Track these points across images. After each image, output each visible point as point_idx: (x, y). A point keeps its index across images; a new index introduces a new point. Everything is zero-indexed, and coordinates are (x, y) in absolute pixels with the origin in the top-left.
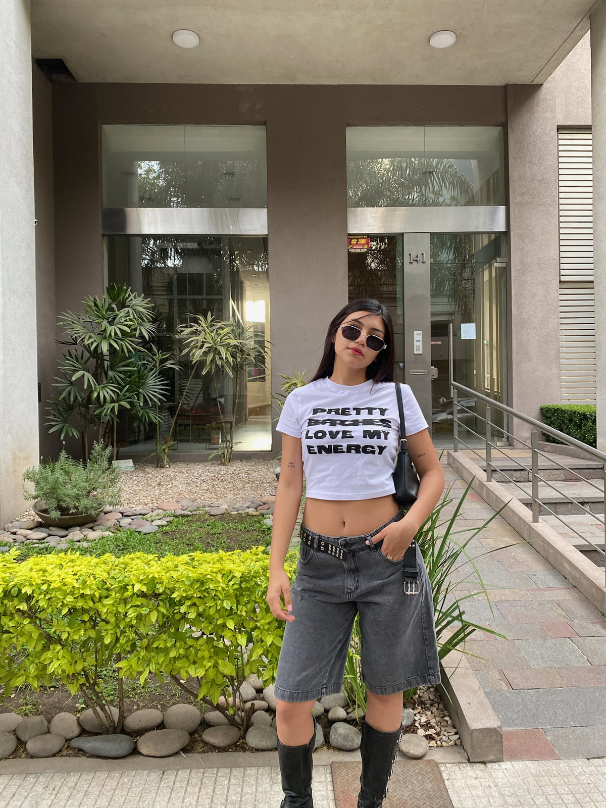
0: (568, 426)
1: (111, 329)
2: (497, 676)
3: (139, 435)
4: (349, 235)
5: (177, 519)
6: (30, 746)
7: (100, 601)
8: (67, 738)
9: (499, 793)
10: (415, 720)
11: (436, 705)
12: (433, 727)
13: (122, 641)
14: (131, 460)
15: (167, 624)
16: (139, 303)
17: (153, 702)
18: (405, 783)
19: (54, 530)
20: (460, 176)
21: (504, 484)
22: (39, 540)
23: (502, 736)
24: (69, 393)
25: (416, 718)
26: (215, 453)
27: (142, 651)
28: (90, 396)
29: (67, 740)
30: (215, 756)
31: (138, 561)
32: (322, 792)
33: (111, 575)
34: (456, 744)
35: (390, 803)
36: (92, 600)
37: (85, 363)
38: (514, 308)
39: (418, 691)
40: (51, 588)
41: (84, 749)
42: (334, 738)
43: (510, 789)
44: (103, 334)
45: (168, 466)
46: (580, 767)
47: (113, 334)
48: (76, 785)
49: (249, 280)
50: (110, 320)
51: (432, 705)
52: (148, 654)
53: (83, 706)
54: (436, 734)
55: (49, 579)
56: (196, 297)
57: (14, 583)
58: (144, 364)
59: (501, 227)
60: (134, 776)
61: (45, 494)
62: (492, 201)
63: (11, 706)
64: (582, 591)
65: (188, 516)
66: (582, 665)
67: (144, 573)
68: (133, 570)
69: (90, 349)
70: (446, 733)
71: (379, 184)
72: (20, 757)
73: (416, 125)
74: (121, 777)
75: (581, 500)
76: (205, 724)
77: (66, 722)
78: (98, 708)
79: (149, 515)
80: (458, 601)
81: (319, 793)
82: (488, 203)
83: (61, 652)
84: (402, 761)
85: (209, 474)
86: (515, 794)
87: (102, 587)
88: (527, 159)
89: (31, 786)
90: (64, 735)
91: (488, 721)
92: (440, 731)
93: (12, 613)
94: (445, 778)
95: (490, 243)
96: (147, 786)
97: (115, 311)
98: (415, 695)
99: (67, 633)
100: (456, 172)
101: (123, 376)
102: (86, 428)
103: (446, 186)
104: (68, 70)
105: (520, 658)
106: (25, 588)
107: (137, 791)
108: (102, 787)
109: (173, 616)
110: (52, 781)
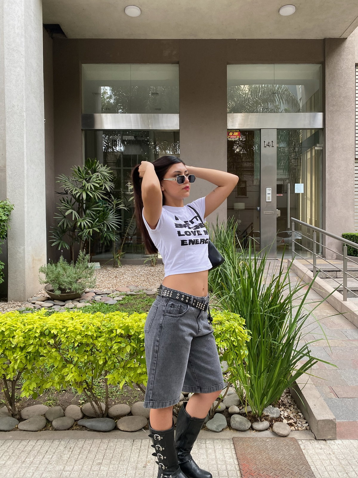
1: (88, 185)
2: (328, 390)
3: (102, 249)
4: (228, 130)
5: (128, 297)
6: (54, 423)
7: (96, 339)
8: (76, 419)
9: (336, 458)
10: (281, 415)
11: (292, 406)
12: (291, 419)
13: (110, 363)
14: (99, 263)
15: (136, 354)
16: (104, 170)
17: (124, 400)
18: (279, 450)
19: (57, 302)
20: (292, 96)
21: (324, 279)
22: (49, 307)
23: (336, 424)
24: (63, 223)
25: (281, 413)
26: (147, 259)
27: (121, 369)
28: (75, 225)
29: (75, 421)
31: (118, 316)
32: (229, 454)
33: (103, 324)
34: (306, 429)
35: (271, 461)
36: (92, 338)
37: (73, 205)
38: (327, 174)
39: (281, 398)
40: (68, 330)
41: (86, 426)
42: (232, 423)
43: (343, 455)
44: (83, 188)
45: (120, 267)
47: (89, 188)
48: (83, 446)
50: (87, 180)
51: (290, 406)
52: (124, 371)
53: (83, 401)
54: (294, 423)
55: (66, 325)
57: (46, 327)
58: (107, 206)
59: (319, 124)
60: (117, 442)
61: (51, 281)
62: (313, 109)
63: (41, 400)
65: (134, 295)
67: (123, 323)
68: (116, 321)
69: (76, 197)
70: (300, 422)
71: (242, 101)
72: (49, 430)
73: (269, 64)
74: (109, 443)
77: (74, 410)
78: (94, 403)
79: (111, 294)
80: (308, 344)
81: (227, 455)
82: (311, 111)
83: (74, 368)
84: (275, 438)
85: (144, 271)
86: (346, 458)
87: (98, 330)
88: (337, 84)
89: (57, 446)
90: (74, 418)
91: (327, 415)
92: (297, 421)
93: (45, 345)
94: (302, 448)
95: (311, 136)
96: (124, 448)
97: (90, 175)
98: (279, 400)
99: (77, 358)
100: (290, 94)
101: (95, 213)
102: (73, 243)
103: (283, 103)
104: (62, 30)
105: (341, 380)
106: (53, 330)
107: (119, 451)
108: (99, 448)
109: (140, 349)
110: (68, 443)
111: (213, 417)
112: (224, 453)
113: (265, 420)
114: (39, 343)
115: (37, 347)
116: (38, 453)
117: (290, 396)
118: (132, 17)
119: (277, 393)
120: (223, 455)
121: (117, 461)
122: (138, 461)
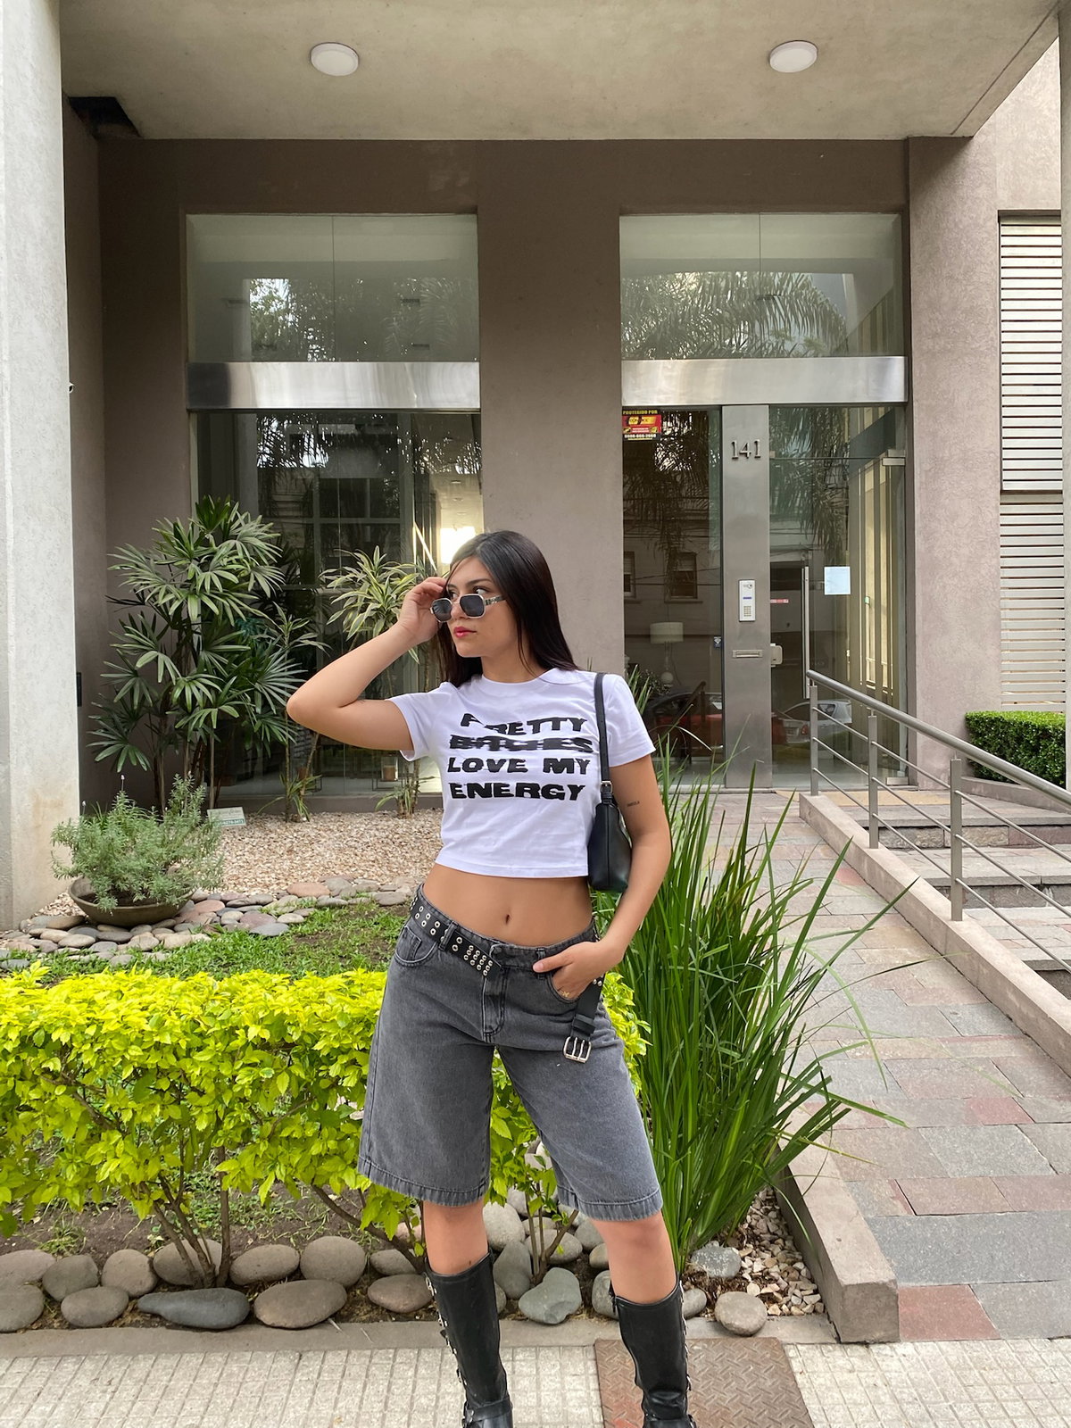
0: (1014, 749)
1: (205, 578)
2: (887, 1191)
3: (254, 765)
4: (625, 409)
5: (322, 913)
6: (67, 1307)
7: (188, 1056)
8: (133, 1293)
9: (891, 1398)
10: (742, 1268)
11: (780, 1241)
12: (773, 1280)
13: (228, 1125)
14: (241, 809)
15: (308, 1097)
16: (253, 531)
17: (282, 1232)
18: (725, 1378)
19: (107, 932)
20: (822, 303)
21: (899, 852)
22: (81, 948)
23: (897, 1296)
24: (132, 691)
25: (745, 1265)
26: (387, 796)
27: (262, 1144)
28: (167, 697)
29: (131, 1298)
30: (390, 1327)
31: (255, 986)
32: (579, 1393)
33: (208, 1010)
34: (815, 1311)
36: (175, 1054)
37: (159, 637)
38: (918, 540)
39: (748, 1217)
40: (103, 1032)
41: (162, 1314)
42: (596, 1295)
43: (913, 1390)
44: (189, 586)
45: (305, 819)
46: (1036, 1354)
47: (208, 587)
48: (148, 1375)
49: (446, 490)
50: (202, 561)
51: (772, 1242)
52: (273, 1150)
53: (159, 1238)
54: (780, 1292)
55: (99, 1016)
56: (353, 521)
57: (37, 1023)
58: (262, 639)
59: (896, 394)
60: (250, 1362)
61: (90, 868)
62: (880, 347)
63: (34, 1237)
64: (1040, 1042)
65: (340, 907)
66: (1039, 1174)
67: (266, 1008)
68: (246, 1001)
69: (168, 613)
70: (797, 1292)
71: (677, 318)
72: (50, 1327)
73: (744, 212)
74: (226, 1364)
75: (1038, 882)
76: (373, 1272)
77: (129, 1266)
78: (185, 1243)
79: (272, 905)
80: (820, 1058)
81: (574, 1394)
82: (873, 351)
83: (121, 1145)
84: (720, 1340)
85: (377, 833)
86: (921, 1398)
87: (192, 1031)
88: (944, 273)
89: (70, 1377)
90: (128, 1289)
91: (872, 1271)
92: (788, 1288)
93: (35, 1078)
94: (795, 1369)
95: (876, 424)
96: (271, 1379)
97: (211, 546)
98: (742, 1223)
99: (131, 1112)
100: (816, 296)
101: (226, 661)
102: (160, 751)
103: (797, 321)
104: (126, 116)
105: (929, 1160)
106: (57, 1031)
107: (255, 1388)
108: (194, 1380)
109: (317, 1083)
110: (106, 1368)
111: (541, 1281)
112: (563, 1388)
113: (693, 1287)
114: (17, 1071)
115: (10, 1084)
116: (12, 1398)
117: (775, 1210)
118: (333, 78)
119: (733, 1205)
120: (562, 1394)
121: (243, 1419)
122: (307, 1418)
